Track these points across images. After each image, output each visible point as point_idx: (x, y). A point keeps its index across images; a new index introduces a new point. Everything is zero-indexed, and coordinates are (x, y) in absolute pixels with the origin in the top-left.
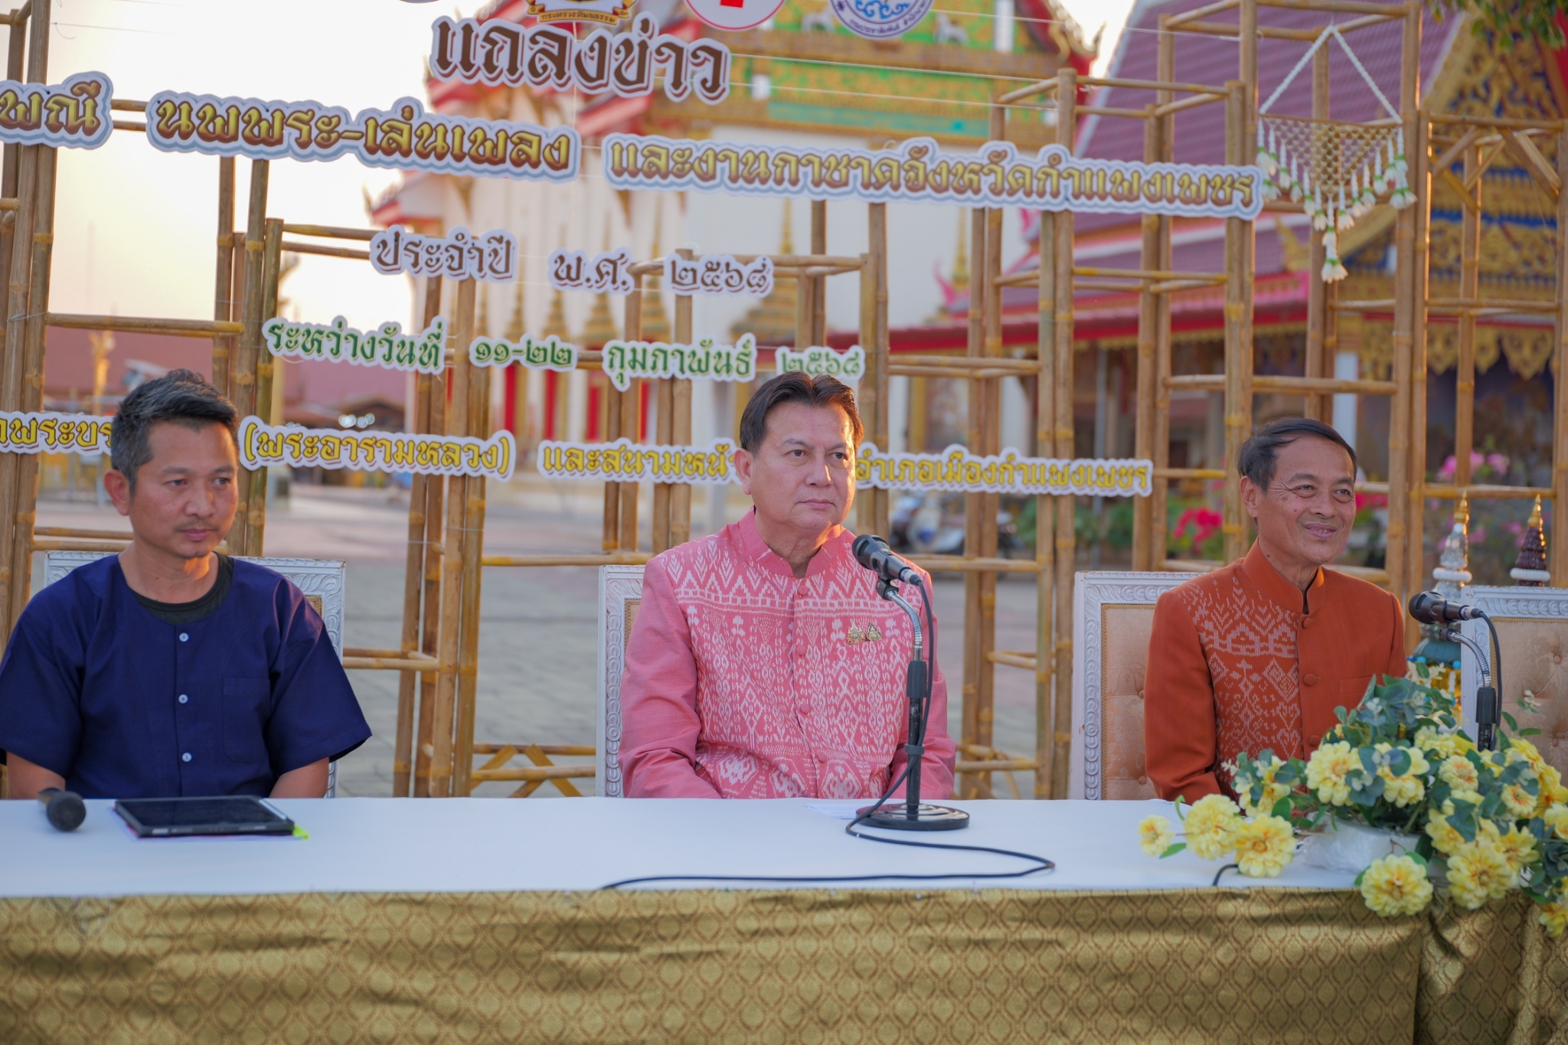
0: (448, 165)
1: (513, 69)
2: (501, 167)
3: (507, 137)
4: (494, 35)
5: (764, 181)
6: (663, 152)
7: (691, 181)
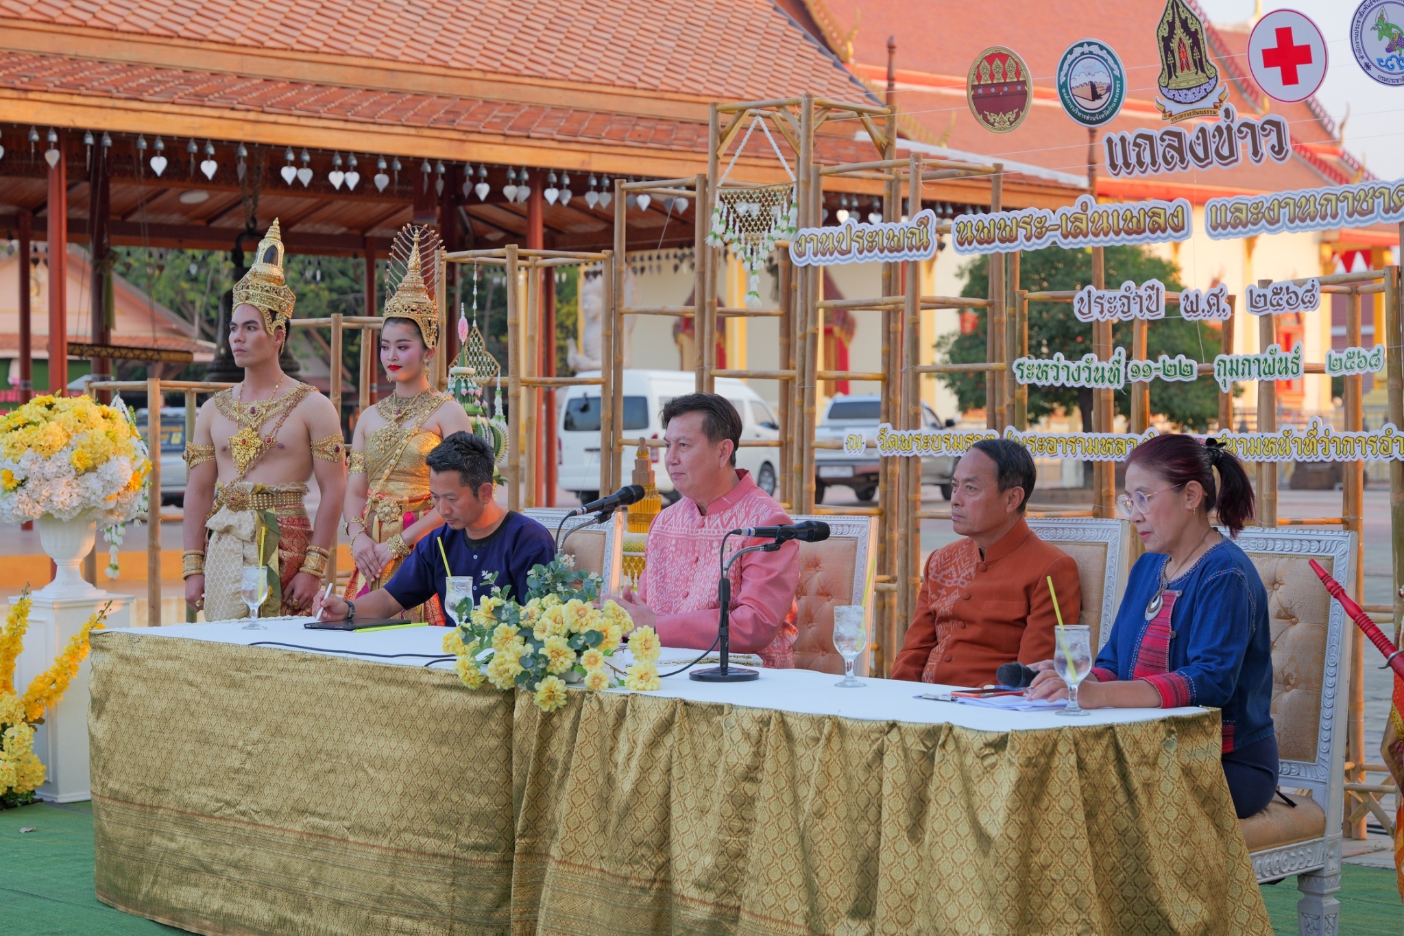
0: (1112, 239)
1: (1154, 163)
2: (1143, 235)
3: (1146, 213)
4: (1139, 140)
5: (1313, 219)
6: (1244, 207)
7: (1263, 226)
